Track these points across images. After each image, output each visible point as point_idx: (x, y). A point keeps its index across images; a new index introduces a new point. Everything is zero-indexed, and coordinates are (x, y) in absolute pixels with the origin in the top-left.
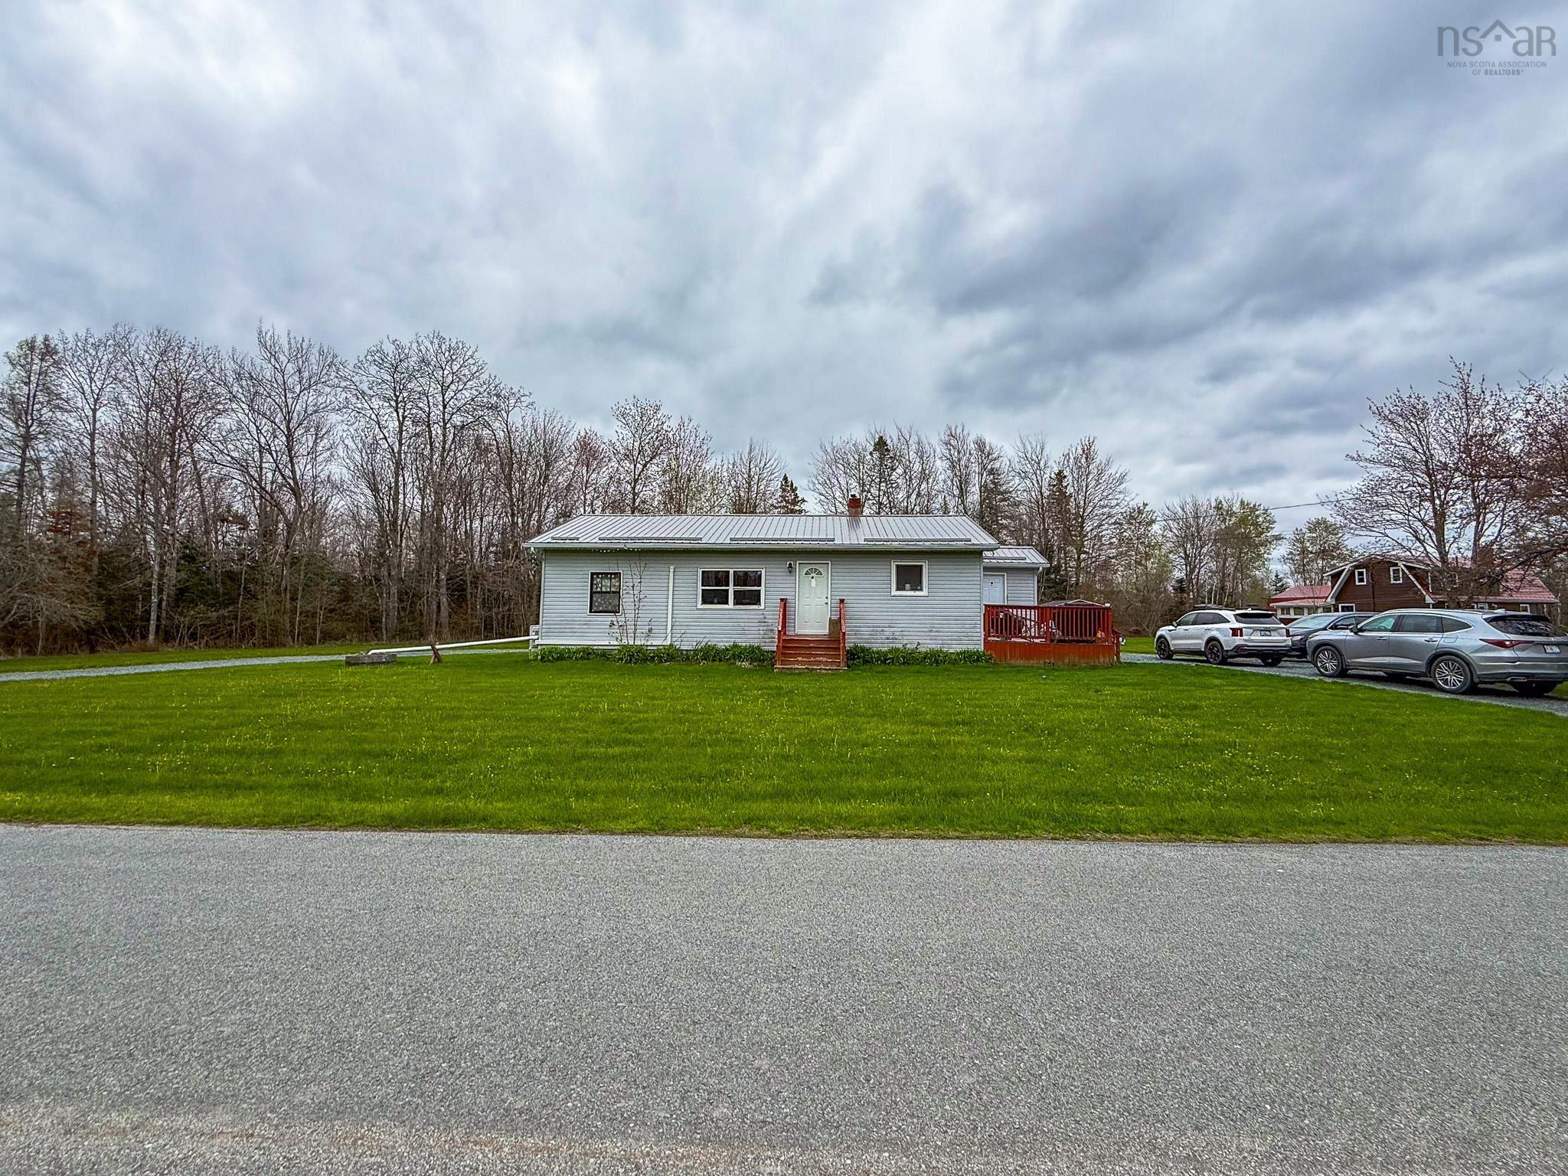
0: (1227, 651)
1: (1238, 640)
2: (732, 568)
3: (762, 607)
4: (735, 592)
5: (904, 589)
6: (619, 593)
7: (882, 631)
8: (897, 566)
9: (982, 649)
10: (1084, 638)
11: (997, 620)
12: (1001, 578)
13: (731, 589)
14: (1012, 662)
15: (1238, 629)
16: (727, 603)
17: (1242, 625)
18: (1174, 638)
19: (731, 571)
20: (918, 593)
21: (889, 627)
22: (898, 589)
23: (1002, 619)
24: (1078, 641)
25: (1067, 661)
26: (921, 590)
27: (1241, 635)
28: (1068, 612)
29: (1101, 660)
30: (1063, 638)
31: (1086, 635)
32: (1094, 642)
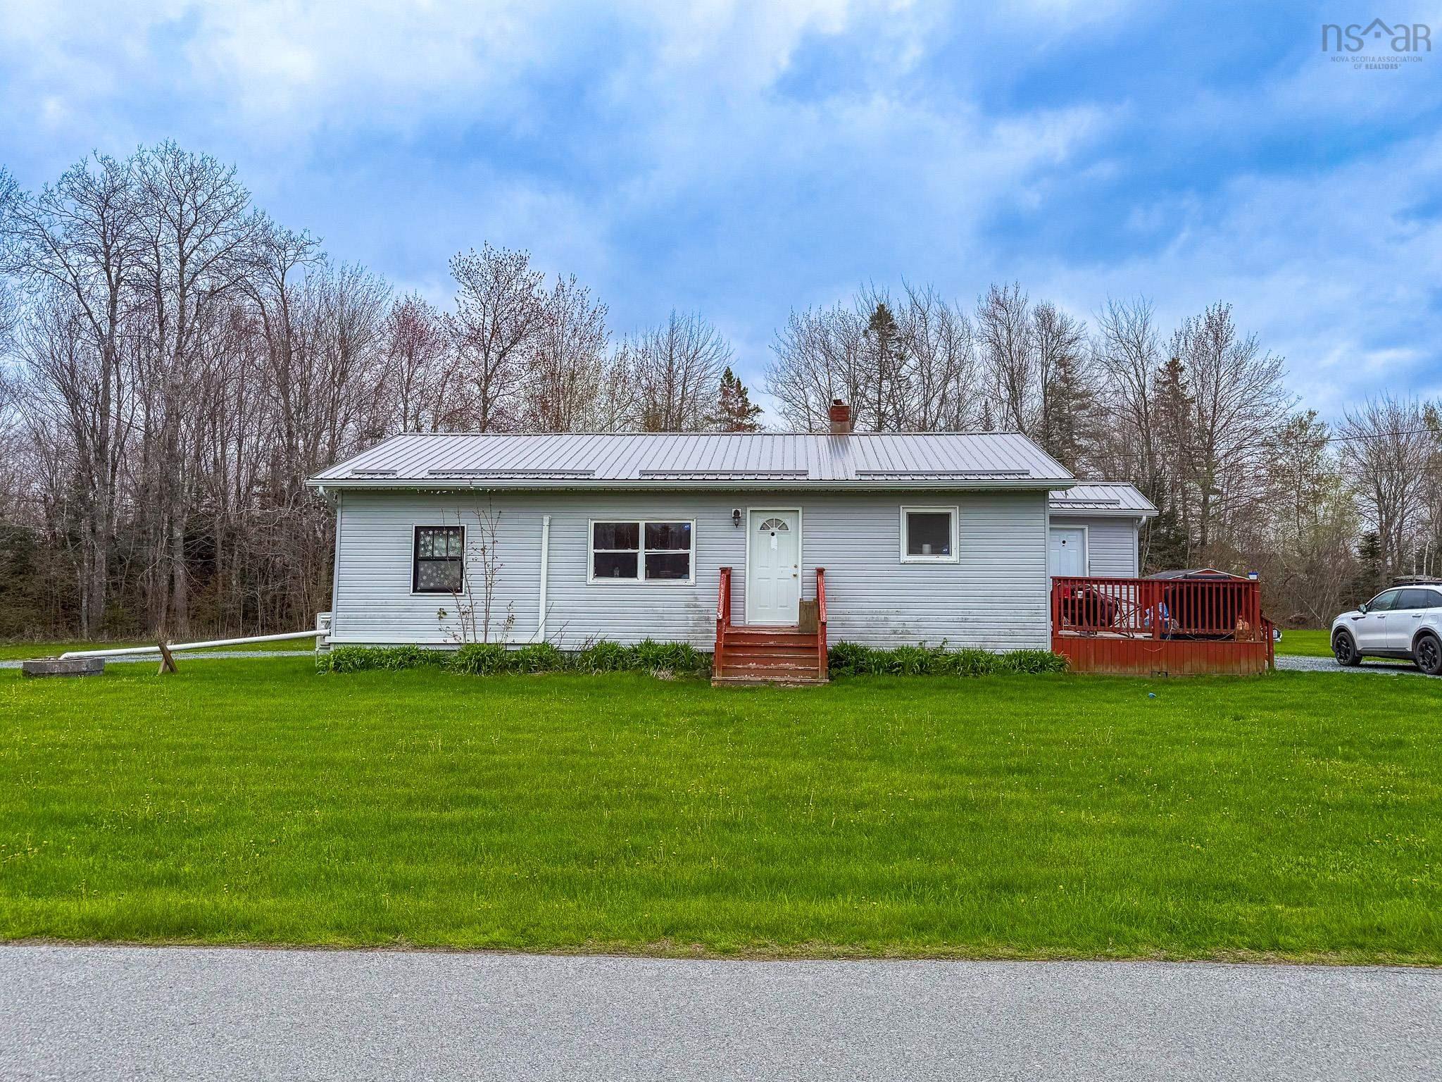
2: (643, 518)
3: (692, 582)
4: (648, 558)
5: (920, 552)
6: (461, 559)
7: (886, 620)
8: (911, 518)
9: (1048, 648)
10: (1215, 631)
11: (1073, 602)
12: (1079, 534)
13: (642, 553)
14: (1098, 671)
16: (635, 575)
18: (1361, 631)
19: (642, 524)
20: (943, 558)
21: (898, 613)
22: (912, 551)
23: (1081, 601)
24: (1202, 636)
25: (1187, 669)
26: (948, 553)
28: (1188, 589)
29: (1244, 666)
30: (1181, 631)
31: (1218, 627)
32: (1231, 637)
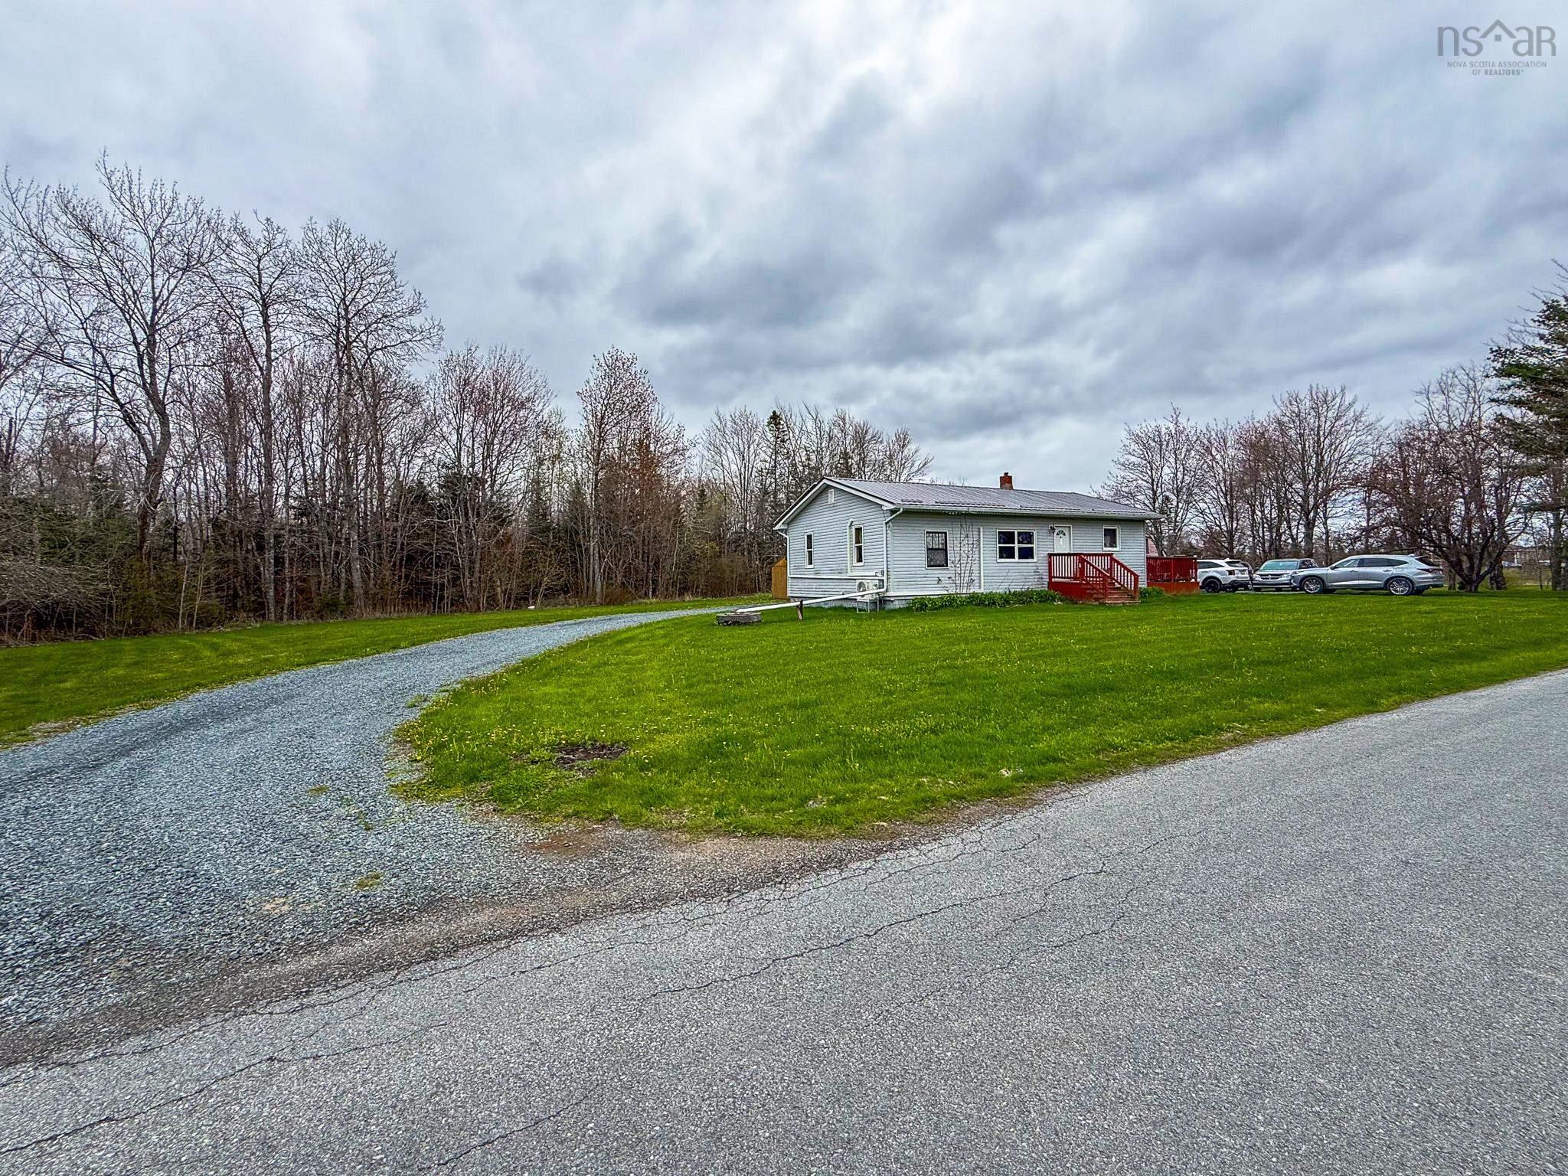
2: (1016, 529)
3: (1035, 560)
4: (1019, 549)
5: (1107, 546)
6: (946, 550)
11: (1152, 568)
13: (1016, 546)
16: (1014, 557)
19: (1016, 532)
20: (1115, 549)
26: (1116, 546)
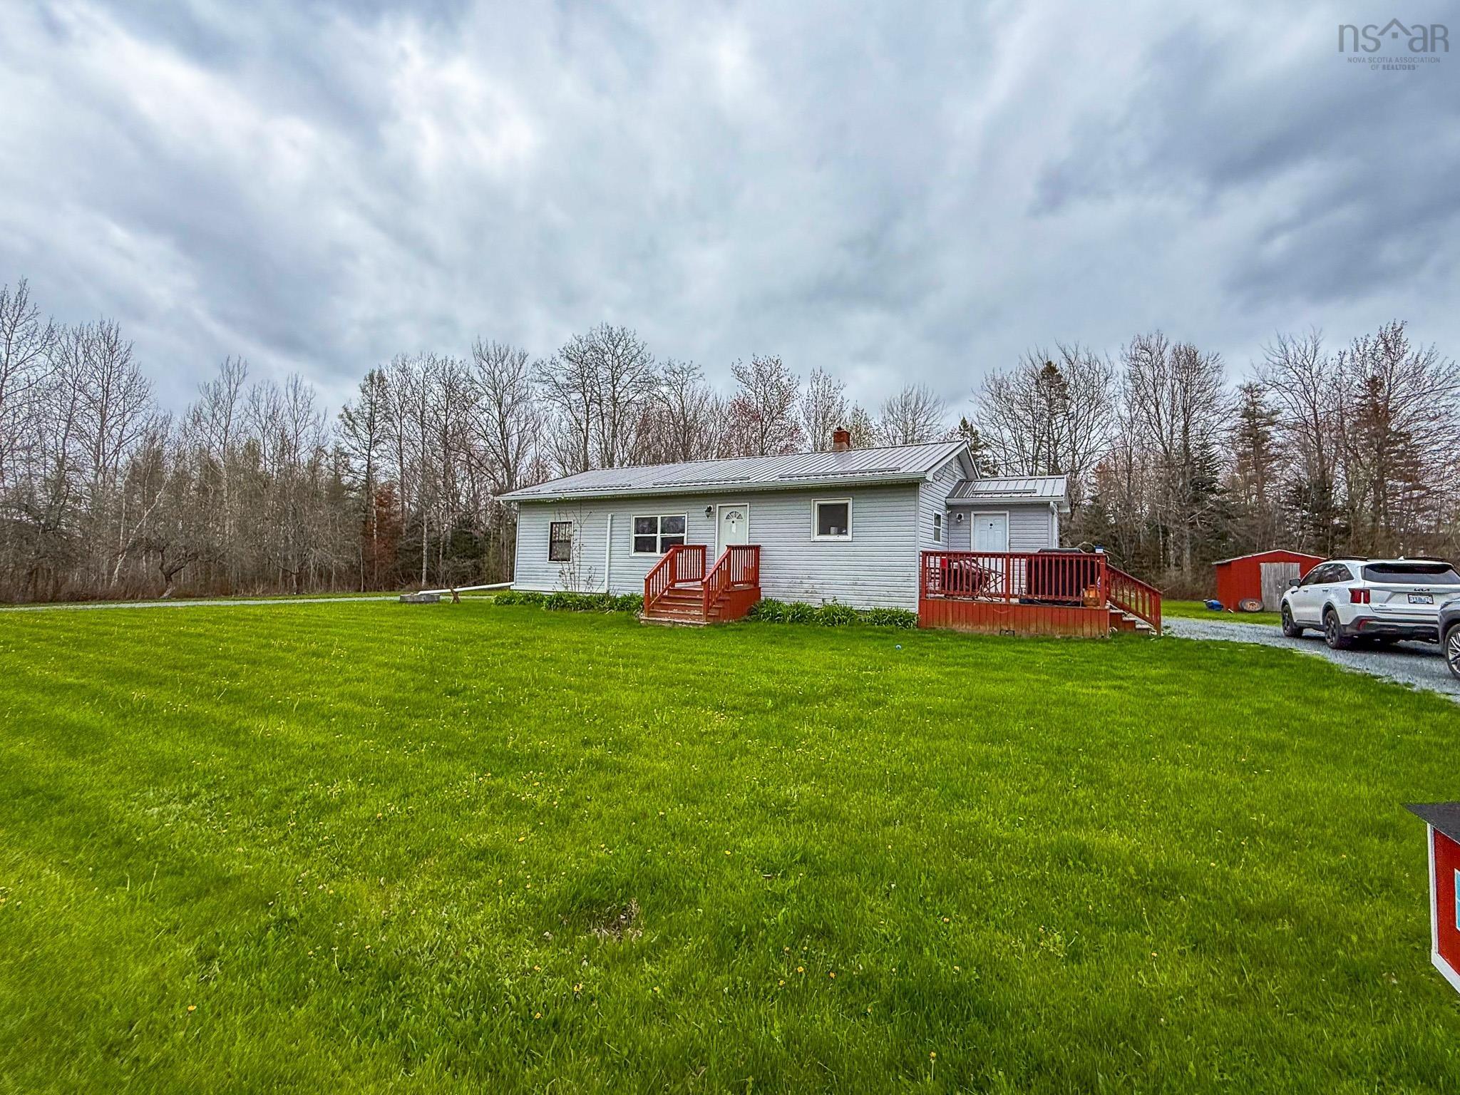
0: (1345, 626)
1: (1362, 610)
2: (660, 513)
4: (662, 539)
5: (828, 533)
6: (570, 541)
7: (801, 583)
8: (821, 506)
9: (915, 610)
11: (950, 571)
12: (1003, 517)
13: (659, 536)
14: (955, 627)
15: (1362, 591)
16: (655, 551)
17: (1369, 584)
18: (1298, 604)
19: (659, 517)
20: (842, 538)
21: (809, 578)
22: (821, 533)
23: (956, 571)
24: (1054, 602)
25: (1033, 629)
26: (846, 534)
27: (1367, 601)
28: (1043, 562)
29: (1087, 630)
30: (1030, 597)
31: (1064, 594)
32: (1077, 604)
